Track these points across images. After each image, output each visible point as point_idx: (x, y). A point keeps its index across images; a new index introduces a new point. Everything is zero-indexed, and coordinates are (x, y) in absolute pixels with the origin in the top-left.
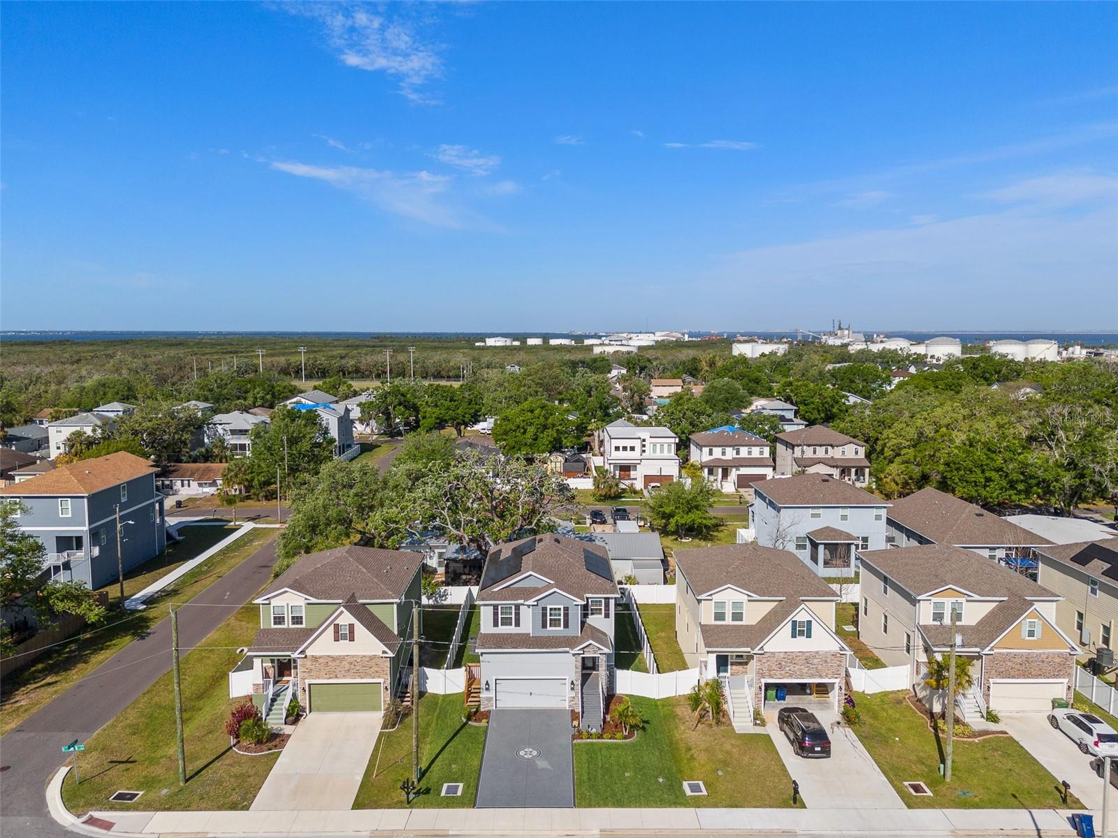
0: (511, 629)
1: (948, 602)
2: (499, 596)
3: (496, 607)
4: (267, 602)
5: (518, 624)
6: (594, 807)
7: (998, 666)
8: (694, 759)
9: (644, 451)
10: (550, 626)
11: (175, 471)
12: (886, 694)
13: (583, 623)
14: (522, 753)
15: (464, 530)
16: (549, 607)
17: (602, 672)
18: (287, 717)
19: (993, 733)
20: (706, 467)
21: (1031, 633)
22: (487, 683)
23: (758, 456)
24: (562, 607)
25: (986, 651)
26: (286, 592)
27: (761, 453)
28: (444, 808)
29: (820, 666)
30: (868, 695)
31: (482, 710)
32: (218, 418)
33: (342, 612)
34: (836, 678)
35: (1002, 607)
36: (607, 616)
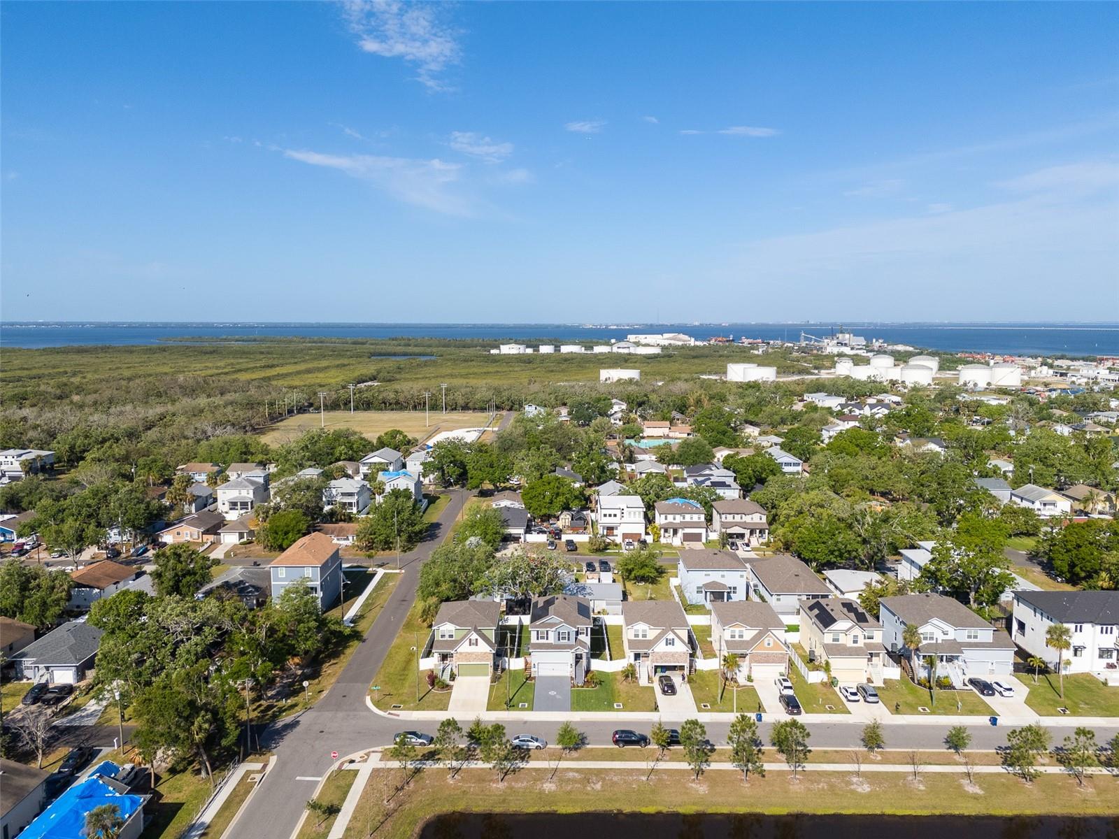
0: (544, 641)
1: (737, 631)
2: (539, 626)
3: (538, 631)
4: (438, 628)
5: (547, 639)
6: (579, 712)
7: (755, 658)
8: (621, 695)
9: (623, 517)
10: (562, 640)
11: (321, 529)
12: (711, 671)
13: (576, 638)
14: (550, 693)
16: (561, 632)
17: (584, 661)
18: (450, 678)
19: (748, 686)
20: (662, 527)
21: (769, 644)
22: (534, 664)
23: (697, 520)
24: (567, 632)
25: (749, 651)
26: (446, 624)
27: (699, 518)
28: (521, 711)
29: (678, 658)
31: (532, 676)
32: (330, 483)
33: (472, 633)
34: (685, 664)
35: (759, 633)
36: (587, 635)
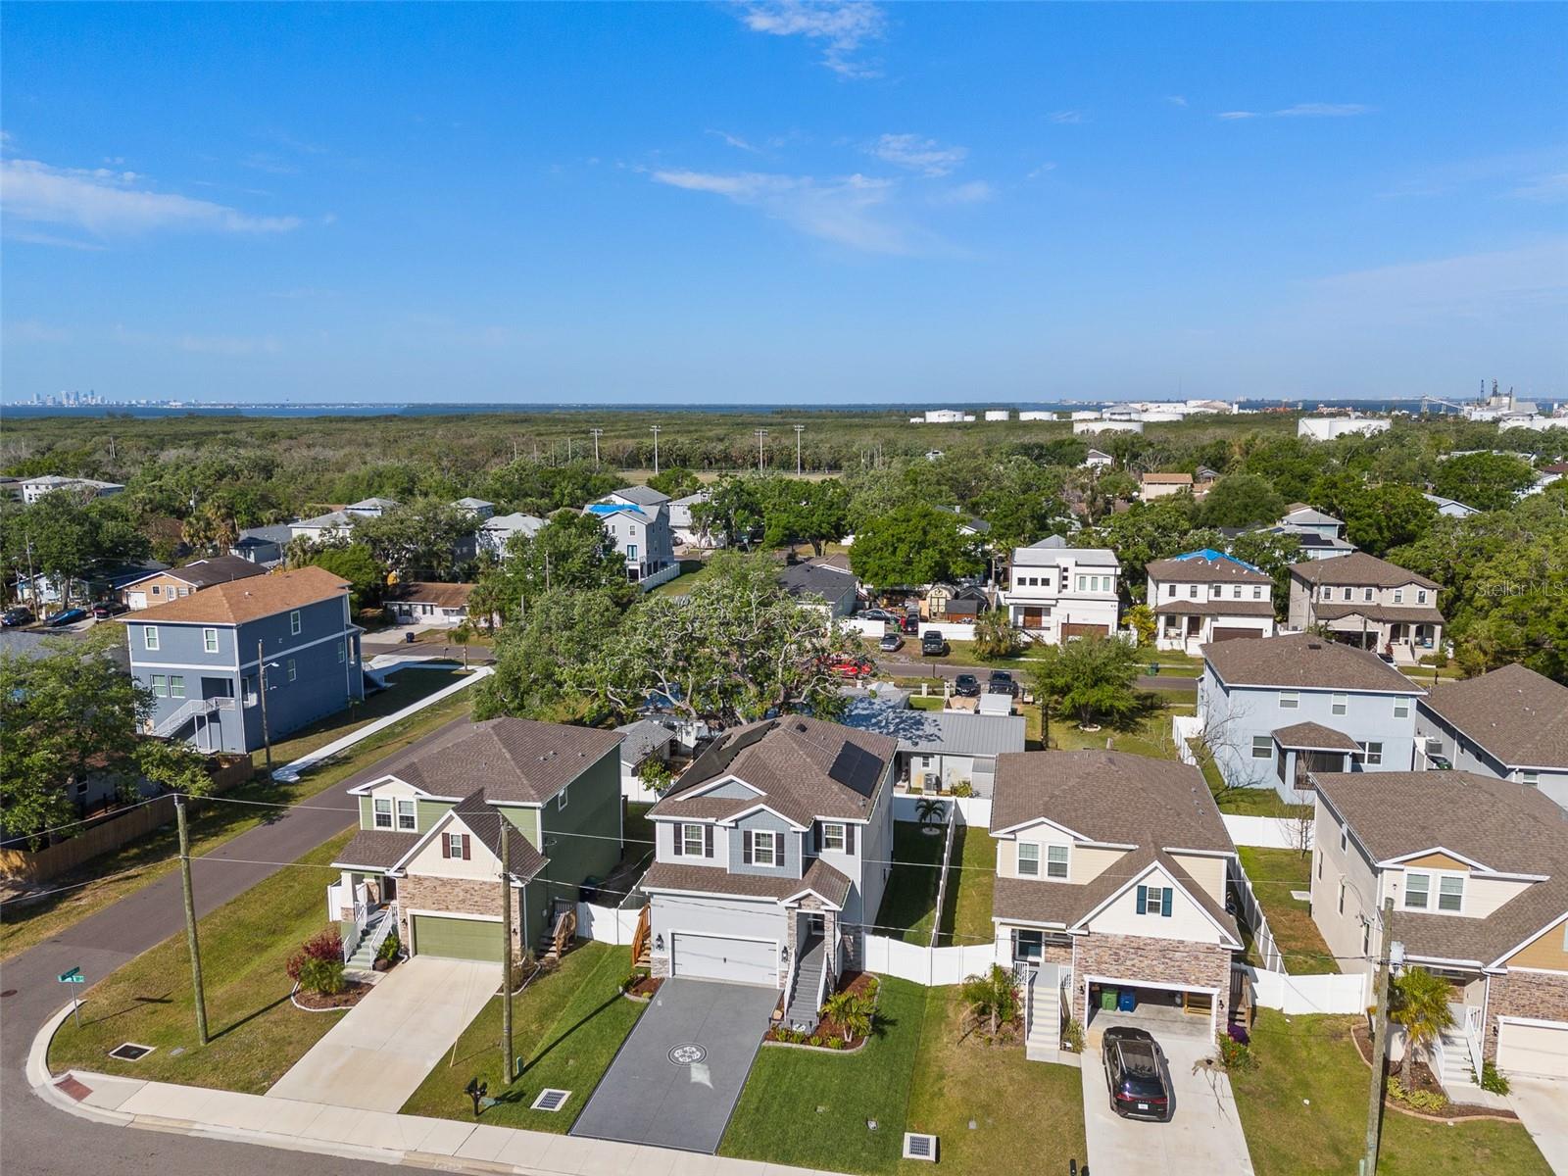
0: (700, 860)
1: (1435, 880)
2: (686, 809)
3: (678, 826)
4: (365, 793)
5: (710, 853)
6: (745, 1158)
7: (1515, 995)
8: (942, 1095)
9: (1065, 586)
10: (757, 860)
11: (416, 592)
12: (1318, 1018)
13: (808, 863)
14: (678, 1053)
15: (691, 701)
16: (754, 832)
18: (376, 960)
19: (1488, 1111)
20: (1162, 613)
22: (660, 938)
23: (1251, 599)
24: (774, 833)
25: (1493, 968)
26: (390, 781)
27: (1257, 594)
28: (524, 1128)
29: (1186, 965)
30: (1288, 1016)
31: (653, 976)
32: (493, 522)
33: (451, 818)
34: (1214, 986)
35: (1537, 892)
36: (850, 850)
